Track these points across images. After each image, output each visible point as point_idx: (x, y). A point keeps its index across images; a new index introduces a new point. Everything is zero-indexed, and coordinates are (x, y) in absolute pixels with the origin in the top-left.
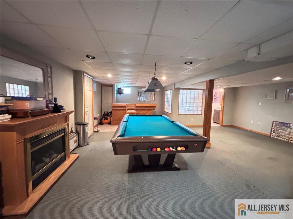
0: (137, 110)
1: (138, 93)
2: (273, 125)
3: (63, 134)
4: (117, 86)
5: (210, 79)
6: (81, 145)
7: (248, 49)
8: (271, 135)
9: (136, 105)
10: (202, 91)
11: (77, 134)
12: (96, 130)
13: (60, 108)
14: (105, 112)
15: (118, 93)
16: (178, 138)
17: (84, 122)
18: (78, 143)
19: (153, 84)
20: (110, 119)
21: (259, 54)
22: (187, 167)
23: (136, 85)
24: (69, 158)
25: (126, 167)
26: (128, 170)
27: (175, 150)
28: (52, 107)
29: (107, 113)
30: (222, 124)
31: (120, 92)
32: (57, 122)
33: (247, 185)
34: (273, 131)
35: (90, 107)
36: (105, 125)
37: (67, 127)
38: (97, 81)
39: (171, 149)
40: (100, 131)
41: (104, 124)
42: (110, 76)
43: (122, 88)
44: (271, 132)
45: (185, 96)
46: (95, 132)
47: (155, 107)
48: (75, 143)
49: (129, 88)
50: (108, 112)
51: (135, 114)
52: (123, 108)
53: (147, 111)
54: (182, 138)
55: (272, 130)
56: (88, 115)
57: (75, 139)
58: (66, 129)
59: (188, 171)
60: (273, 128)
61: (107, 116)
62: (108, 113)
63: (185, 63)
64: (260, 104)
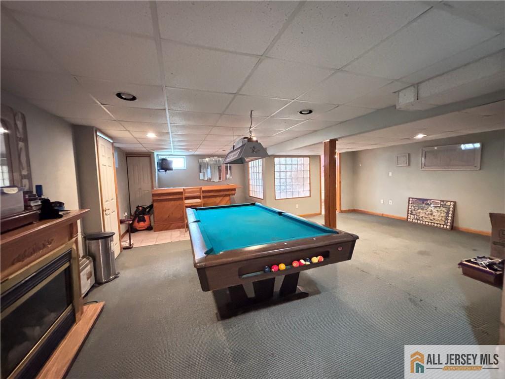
0: (204, 197)
1: (200, 167)
2: (409, 203)
3: (67, 265)
4: (157, 155)
5: (331, 139)
6: (101, 281)
7: (399, 91)
8: (408, 218)
9: (201, 188)
10: (308, 158)
11: (91, 259)
12: (126, 244)
13: (56, 208)
14: (138, 207)
15: (162, 169)
16: (311, 240)
17: (103, 231)
18: (94, 277)
19: (251, 148)
20: (150, 219)
21: (417, 99)
22: (317, 288)
23: (197, 153)
24: (81, 314)
25: (213, 310)
26: (219, 315)
27: (309, 263)
28: (38, 208)
29: (142, 209)
30: (340, 209)
31: (165, 165)
32: (52, 240)
33: (410, 299)
34: (410, 212)
35: (112, 199)
36: (141, 232)
37: (74, 247)
38: (119, 148)
39: (302, 261)
40: (134, 246)
41: (137, 231)
42: (151, 135)
43: (168, 159)
44: (408, 213)
45: (283, 168)
46: (125, 248)
47: (234, 190)
48: (88, 279)
49: (182, 159)
50: (145, 207)
51: (200, 206)
52: (175, 197)
53: (221, 198)
54: (318, 239)
55: (408, 211)
56: (109, 216)
57: (89, 270)
58: (73, 252)
59: (321, 295)
60: (410, 207)
61: (144, 214)
62: (144, 209)
63: (301, 113)
64: (390, 174)
